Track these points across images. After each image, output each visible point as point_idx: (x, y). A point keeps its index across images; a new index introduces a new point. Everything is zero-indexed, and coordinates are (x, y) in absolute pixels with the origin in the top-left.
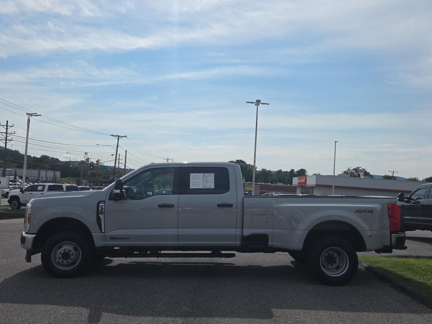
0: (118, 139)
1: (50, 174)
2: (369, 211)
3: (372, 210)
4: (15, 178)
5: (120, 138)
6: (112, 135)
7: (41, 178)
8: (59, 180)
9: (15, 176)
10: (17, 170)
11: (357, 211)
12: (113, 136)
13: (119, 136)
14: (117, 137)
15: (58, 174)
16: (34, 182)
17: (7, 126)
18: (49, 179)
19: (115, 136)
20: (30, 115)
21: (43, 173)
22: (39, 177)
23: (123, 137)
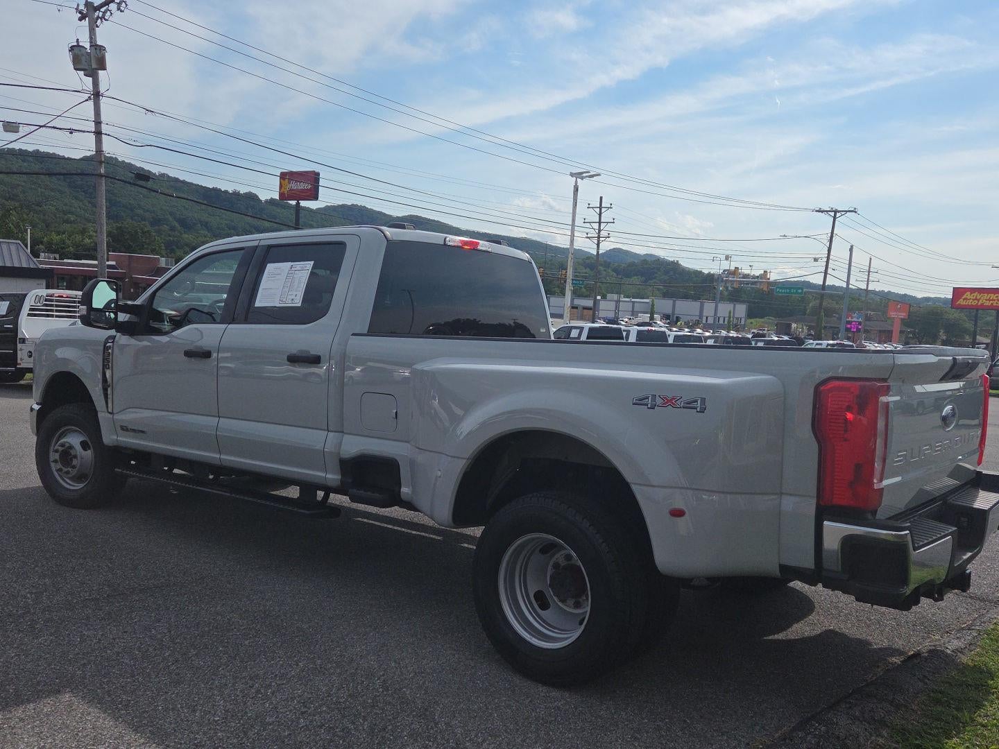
0: (835, 218)
1: (725, 309)
2: (690, 405)
3: (703, 400)
4: (652, 318)
5: (838, 215)
6: (820, 211)
7: (704, 319)
8: (743, 322)
9: (652, 314)
10: (655, 300)
11: (640, 402)
12: (822, 212)
13: (836, 212)
14: (832, 214)
15: (741, 310)
16: (692, 328)
17: (600, 208)
18: (721, 322)
19: (827, 211)
20: (579, 175)
21: (709, 308)
22: (701, 316)
23: (846, 211)
